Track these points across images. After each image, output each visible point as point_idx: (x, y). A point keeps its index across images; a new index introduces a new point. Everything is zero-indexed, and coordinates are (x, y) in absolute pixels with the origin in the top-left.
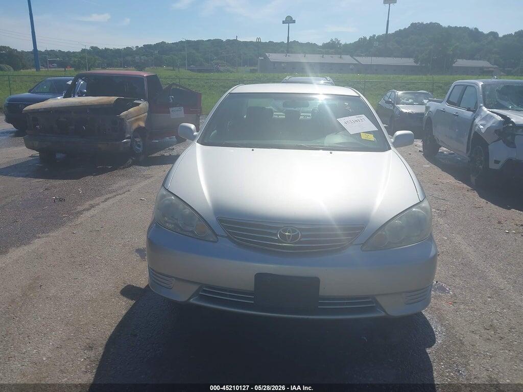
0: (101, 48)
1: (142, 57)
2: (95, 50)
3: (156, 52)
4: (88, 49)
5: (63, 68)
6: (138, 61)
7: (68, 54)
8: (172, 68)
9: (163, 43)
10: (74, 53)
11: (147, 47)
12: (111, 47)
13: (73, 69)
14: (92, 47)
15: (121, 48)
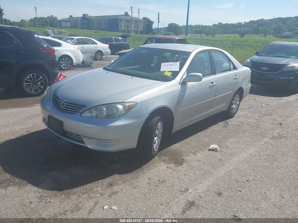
0: (224, 24)
1: (246, 28)
2: (220, 24)
3: (256, 25)
4: (217, 24)
5: (200, 34)
6: (243, 31)
7: (205, 27)
8: (264, 35)
9: (262, 19)
10: (209, 26)
11: (252, 22)
12: (229, 23)
13: (205, 35)
14: (219, 23)
15: (235, 23)
